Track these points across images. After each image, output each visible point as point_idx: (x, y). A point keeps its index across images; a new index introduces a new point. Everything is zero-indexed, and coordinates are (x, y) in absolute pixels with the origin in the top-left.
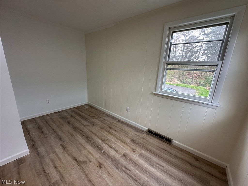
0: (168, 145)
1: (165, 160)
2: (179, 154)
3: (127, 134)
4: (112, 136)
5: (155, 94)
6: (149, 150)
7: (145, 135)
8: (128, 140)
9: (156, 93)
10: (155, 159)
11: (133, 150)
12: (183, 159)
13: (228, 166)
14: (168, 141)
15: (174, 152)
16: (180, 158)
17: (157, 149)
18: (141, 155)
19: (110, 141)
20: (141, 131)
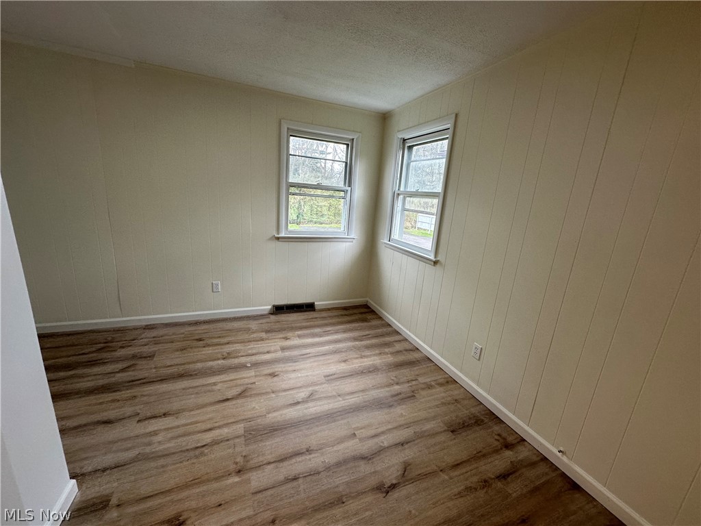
0: (312, 313)
1: (326, 325)
2: (330, 314)
3: (248, 330)
4: (227, 346)
5: (278, 239)
6: (301, 328)
7: (273, 318)
8: (263, 335)
9: (280, 235)
10: (317, 330)
11: (286, 338)
12: (338, 316)
13: (368, 299)
14: (310, 307)
15: (324, 314)
16: (336, 316)
17: (308, 322)
18: (299, 336)
19: (238, 351)
20: (262, 316)
